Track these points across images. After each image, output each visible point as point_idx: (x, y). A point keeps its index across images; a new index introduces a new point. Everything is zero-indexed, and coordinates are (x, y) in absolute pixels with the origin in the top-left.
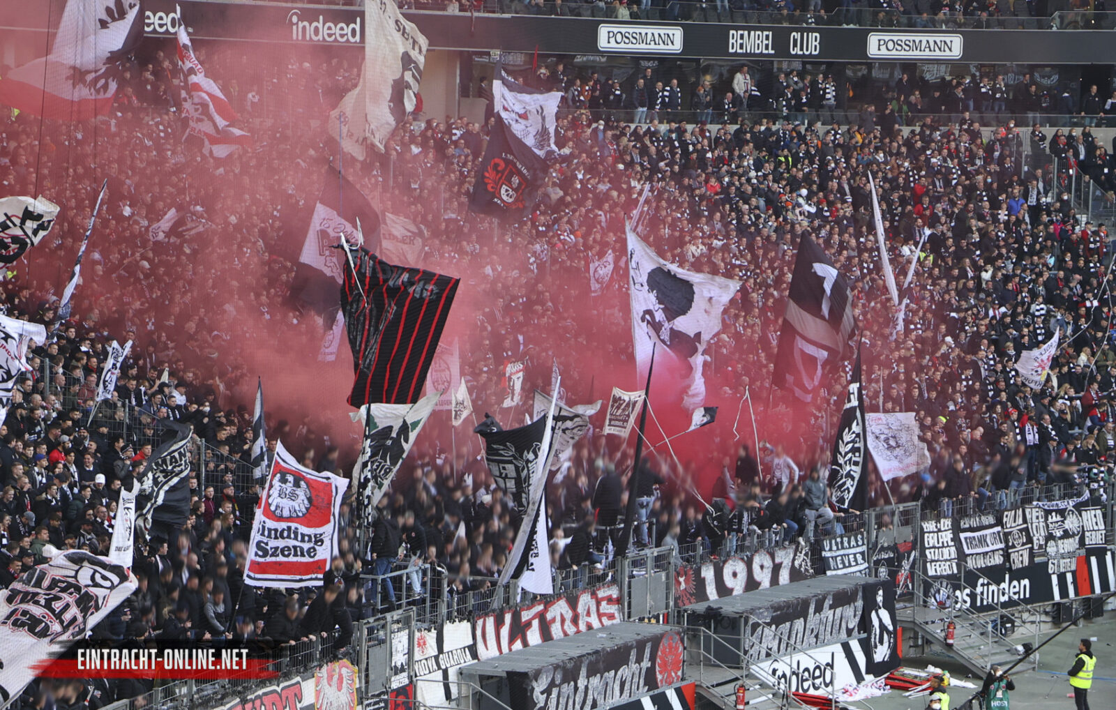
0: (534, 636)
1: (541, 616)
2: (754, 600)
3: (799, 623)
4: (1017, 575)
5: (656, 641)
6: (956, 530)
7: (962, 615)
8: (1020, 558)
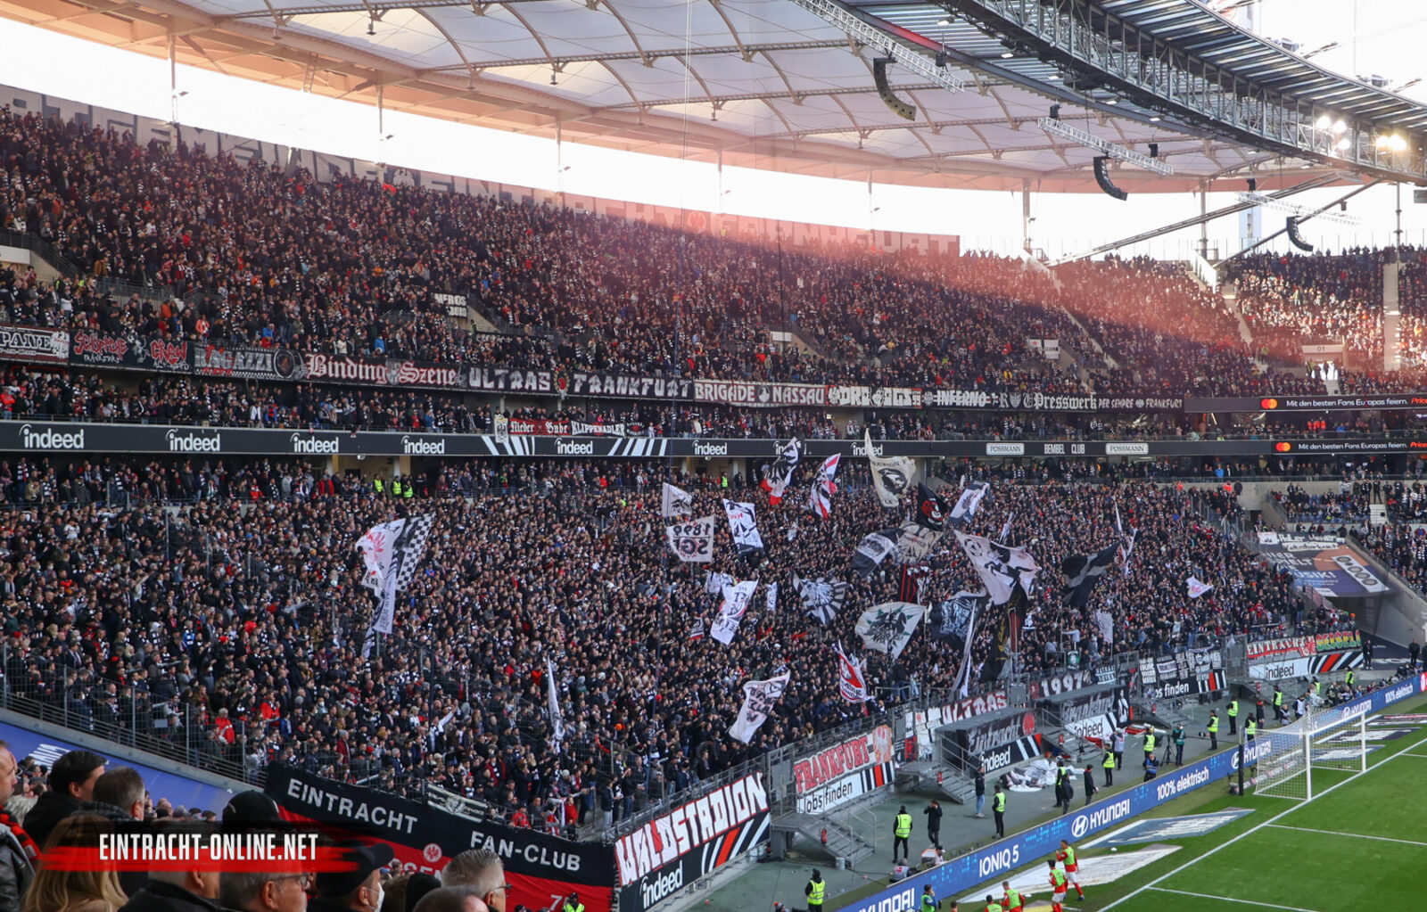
0: (968, 714)
1: (971, 705)
2: (1065, 696)
3: (1086, 706)
4: (1183, 682)
5: (1022, 715)
6: (1155, 662)
7: (1158, 700)
8: (1184, 674)
